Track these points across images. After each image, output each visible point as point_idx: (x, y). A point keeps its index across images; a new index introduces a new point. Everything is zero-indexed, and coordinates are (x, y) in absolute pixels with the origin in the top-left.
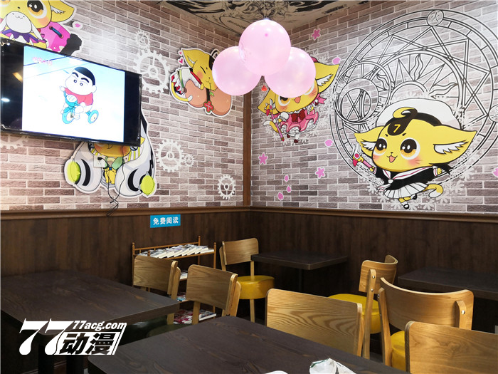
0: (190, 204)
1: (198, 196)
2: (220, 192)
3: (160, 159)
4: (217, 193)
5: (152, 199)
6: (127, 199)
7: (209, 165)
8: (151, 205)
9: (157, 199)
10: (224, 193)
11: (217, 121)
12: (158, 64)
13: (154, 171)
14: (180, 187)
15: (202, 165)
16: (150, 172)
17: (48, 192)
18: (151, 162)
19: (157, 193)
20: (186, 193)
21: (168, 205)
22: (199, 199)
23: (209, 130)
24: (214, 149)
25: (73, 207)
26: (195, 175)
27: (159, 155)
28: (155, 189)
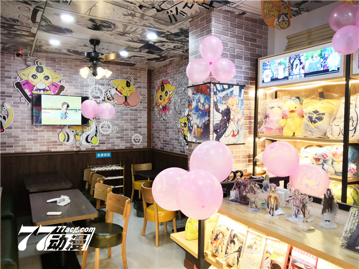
0: (116, 148)
1: (121, 144)
2: (133, 142)
3: (101, 129)
4: (131, 142)
5: (97, 146)
6: (85, 146)
7: (126, 130)
8: (96, 148)
9: (100, 146)
10: (136, 142)
11: (131, 110)
12: (99, 89)
13: (98, 134)
14: (111, 141)
15: (123, 130)
16: (96, 135)
17: (53, 145)
18: (96, 131)
19: (99, 143)
20: (114, 143)
21: (105, 148)
22: (121, 145)
23: (127, 114)
24: (130, 123)
25: (63, 150)
26: (119, 135)
27: (100, 128)
28: (98, 142)
